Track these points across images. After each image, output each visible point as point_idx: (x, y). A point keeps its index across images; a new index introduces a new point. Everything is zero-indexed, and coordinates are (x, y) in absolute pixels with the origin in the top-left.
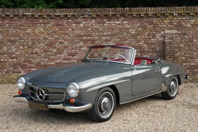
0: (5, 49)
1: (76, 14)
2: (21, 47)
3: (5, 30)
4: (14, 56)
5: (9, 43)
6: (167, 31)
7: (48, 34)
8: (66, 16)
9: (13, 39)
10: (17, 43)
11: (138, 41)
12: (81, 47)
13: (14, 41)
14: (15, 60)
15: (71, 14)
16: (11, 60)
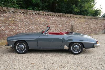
0: (30, 27)
1: (53, 14)
2: (36, 26)
3: (30, 19)
4: (33, 30)
5: (32, 25)
6: (72, 22)
7: (44, 22)
8: (50, 15)
9: (33, 23)
10: (34, 25)
11: (66, 25)
12: (53, 26)
13: (33, 24)
14: (33, 32)
15: (52, 14)
16: (32, 32)
